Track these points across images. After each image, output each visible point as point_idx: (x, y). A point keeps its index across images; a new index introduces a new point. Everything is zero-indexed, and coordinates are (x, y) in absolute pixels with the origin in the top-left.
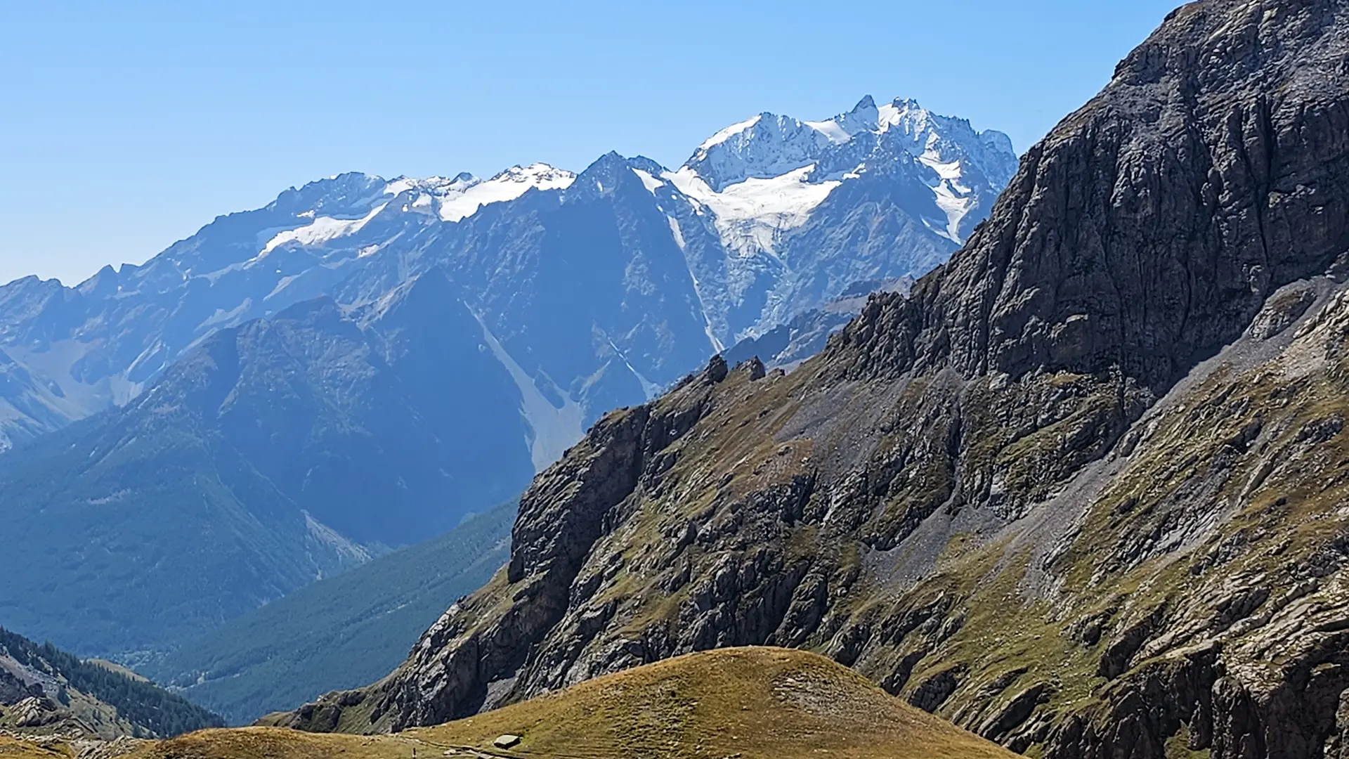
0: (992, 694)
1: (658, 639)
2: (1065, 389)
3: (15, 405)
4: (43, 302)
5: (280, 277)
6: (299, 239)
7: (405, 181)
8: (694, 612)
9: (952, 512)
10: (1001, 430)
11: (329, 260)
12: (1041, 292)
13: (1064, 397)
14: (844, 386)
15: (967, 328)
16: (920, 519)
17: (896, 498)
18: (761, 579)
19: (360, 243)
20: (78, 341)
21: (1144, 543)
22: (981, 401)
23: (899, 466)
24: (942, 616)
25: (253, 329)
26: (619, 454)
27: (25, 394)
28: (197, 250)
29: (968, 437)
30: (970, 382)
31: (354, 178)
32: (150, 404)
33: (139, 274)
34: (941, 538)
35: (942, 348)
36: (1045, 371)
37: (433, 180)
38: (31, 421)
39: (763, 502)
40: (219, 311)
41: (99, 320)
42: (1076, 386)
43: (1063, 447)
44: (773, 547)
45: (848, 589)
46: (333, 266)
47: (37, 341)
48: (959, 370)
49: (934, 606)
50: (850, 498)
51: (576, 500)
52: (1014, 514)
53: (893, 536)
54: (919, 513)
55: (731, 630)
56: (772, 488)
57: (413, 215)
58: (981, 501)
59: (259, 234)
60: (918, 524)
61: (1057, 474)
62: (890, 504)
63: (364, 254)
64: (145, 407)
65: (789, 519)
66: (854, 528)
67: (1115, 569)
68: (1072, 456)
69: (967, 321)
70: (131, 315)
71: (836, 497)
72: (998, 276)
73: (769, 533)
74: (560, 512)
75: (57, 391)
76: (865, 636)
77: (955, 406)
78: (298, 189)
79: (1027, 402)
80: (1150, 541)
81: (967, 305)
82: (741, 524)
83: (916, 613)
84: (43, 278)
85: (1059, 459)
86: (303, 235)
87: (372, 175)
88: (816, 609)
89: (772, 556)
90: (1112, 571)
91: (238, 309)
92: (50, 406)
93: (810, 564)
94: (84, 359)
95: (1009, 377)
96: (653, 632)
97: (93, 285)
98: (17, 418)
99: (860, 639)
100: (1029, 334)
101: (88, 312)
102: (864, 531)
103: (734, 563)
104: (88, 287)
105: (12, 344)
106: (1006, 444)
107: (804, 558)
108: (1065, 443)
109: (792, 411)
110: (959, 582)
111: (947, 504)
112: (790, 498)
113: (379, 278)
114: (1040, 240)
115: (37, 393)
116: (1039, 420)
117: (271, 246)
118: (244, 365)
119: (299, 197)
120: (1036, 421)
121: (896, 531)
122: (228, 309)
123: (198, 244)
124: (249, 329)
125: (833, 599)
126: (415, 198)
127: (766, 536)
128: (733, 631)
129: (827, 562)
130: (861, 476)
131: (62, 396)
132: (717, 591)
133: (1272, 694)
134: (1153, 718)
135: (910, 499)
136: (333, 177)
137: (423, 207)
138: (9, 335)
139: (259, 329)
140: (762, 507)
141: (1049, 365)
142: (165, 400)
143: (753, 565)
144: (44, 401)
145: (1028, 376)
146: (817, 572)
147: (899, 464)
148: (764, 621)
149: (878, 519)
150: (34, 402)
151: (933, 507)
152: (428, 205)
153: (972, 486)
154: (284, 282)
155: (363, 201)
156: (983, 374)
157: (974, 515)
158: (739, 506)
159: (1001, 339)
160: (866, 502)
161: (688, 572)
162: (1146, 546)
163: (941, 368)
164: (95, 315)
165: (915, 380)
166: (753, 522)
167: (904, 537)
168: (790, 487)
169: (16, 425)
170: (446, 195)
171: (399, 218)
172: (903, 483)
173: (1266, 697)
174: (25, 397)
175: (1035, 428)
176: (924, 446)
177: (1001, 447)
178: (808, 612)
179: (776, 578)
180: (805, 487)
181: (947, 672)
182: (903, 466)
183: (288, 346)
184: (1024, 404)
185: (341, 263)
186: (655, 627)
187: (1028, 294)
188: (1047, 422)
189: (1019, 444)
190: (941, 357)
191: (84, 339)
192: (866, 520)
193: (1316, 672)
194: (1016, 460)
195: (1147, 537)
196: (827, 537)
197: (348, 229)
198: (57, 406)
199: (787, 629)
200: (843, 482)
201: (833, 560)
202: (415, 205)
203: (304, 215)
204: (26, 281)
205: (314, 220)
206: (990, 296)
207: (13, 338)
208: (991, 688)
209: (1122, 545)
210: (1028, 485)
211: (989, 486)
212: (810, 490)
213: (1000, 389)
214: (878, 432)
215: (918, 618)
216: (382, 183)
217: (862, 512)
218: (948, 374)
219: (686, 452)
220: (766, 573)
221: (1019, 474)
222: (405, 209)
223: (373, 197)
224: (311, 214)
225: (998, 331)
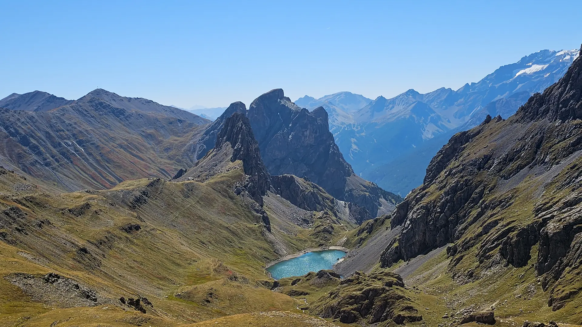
0: (502, 228)
1: (431, 205)
2: (576, 126)
3: (436, 126)
4: (446, 95)
5: (518, 84)
6: (526, 72)
7: (563, 51)
8: (443, 197)
9: (531, 167)
10: (555, 140)
11: (534, 79)
12: (575, 92)
13: (575, 128)
14: (516, 125)
15: (553, 105)
16: (520, 170)
17: (515, 163)
18: (464, 188)
19: (545, 72)
20: (456, 106)
21: (572, 180)
22: (551, 130)
23: (519, 152)
24: (508, 202)
25: (501, 102)
26: (455, 147)
27: (439, 122)
28: (494, 77)
29: (544, 142)
30: (551, 123)
31: (546, 51)
32: (468, 125)
33: (477, 85)
34: (524, 176)
35: (547, 111)
36: (572, 119)
37: (573, 50)
38: (440, 130)
39: (472, 163)
40: (499, 96)
41: (462, 100)
42: (580, 124)
43: (569, 146)
44: (471, 177)
45: (490, 192)
46: (535, 80)
47: (444, 107)
48: (549, 120)
49: (506, 198)
50: (500, 163)
51: (440, 161)
52: (549, 169)
53: (510, 175)
54: (521, 167)
55: (452, 203)
56: (476, 159)
57: (563, 63)
58: (541, 164)
59: (513, 71)
60: (519, 171)
61: (564, 155)
62: (513, 165)
63: (546, 76)
64: (467, 126)
65: (479, 169)
66: (499, 172)
67: (560, 188)
68: (571, 149)
69: (554, 103)
70: (472, 98)
71: (496, 162)
72: (565, 87)
73: (471, 173)
74: (435, 164)
75: (449, 121)
76: (488, 207)
77: (543, 132)
78: (527, 56)
79: (564, 130)
80: (574, 179)
81: (555, 97)
82: (464, 170)
83: (501, 200)
84: (446, 88)
85: (566, 150)
86: (528, 71)
87: (551, 50)
88: (479, 198)
89: (469, 181)
90: (559, 189)
91: (505, 95)
92: (446, 126)
93: (481, 183)
94: (457, 112)
95: (562, 122)
96: (430, 203)
97: (462, 89)
98: (436, 129)
99: (487, 208)
100: (570, 106)
101: (459, 97)
102: (502, 173)
103: (458, 182)
104: (461, 90)
105: (437, 108)
106: (555, 145)
107: (479, 181)
108: (570, 144)
109: (498, 134)
110: (518, 191)
111: (530, 165)
112: (481, 162)
113: (547, 84)
114: (578, 74)
115: (443, 122)
116: (566, 136)
117: (517, 75)
118: (497, 113)
119: (528, 59)
120: (565, 136)
121: (511, 173)
122: (502, 95)
123: (494, 75)
124: (500, 101)
125: (485, 195)
126: (565, 57)
127: (470, 174)
128: (453, 204)
129: (486, 183)
130: (506, 155)
131: (450, 122)
132: (451, 191)
133: (554, 234)
134: (529, 239)
135: (519, 163)
136: (539, 52)
137: (567, 59)
138: (436, 105)
139: (503, 102)
140: (471, 165)
141: (575, 117)
142: (473, 124)
143: (463, 183)
144: (445, 124)
145: (567, 121)
146: (482, 186)
147: (519, 151)
148: (463, 201)
149: (507, 169)
150: (442, 125)
151: (526, 165)
152: (569, 59)
153: (540, 159)
154: (520, 85)
155: (549, 59)
156: (555, 121)
157: (537, 168)
158: (465, 164)
159: (562, 108)
160: (505, 164)
161: (445, 185)
162: (572, 181)
163: (544, 119)
164: (461, 98)
165: (535, 123)
166: (467, 169)
167: (514, 175)
168: (482, 158)
169: (436, 132)
170: (576, 55)
171: (558, 64)
172: (519, 158)
173: (551, 235)
174: (439, 123)
175: (565, 139)
176: (529, 145)
177: (553, 146)
178: (476, 199)
179: (469, 187)
180: (487, 158)
181: (497, 220)
182: (521, 152)
183: (513, 107)
184: (563, 131)
185: (538, 79)
186: (431, 201)
187: (572, 93)
188: (569, 137)
189: (558, 145)
190: (545, 115)
191: (458, 106)
192: (503, 170)
193: (575, 227)
194: (555, 150)
195: (574, 178)
196: (489, 175)
197: (543, 68)
198: (448, 125)
199: (468, 204)
200: (500, 157)
201: (488, 182)
202: (564, 59)
203: (529, 64)
204: (441, 89)
205: (531, 66)
206: (561, 94)
207: (437, 106)
208: (502, 226)
209: (565, 180)
210: (555, 159)
211: (545, 159)
212: (489, 159)
213: (558, 126)
214: (517, 140)
215: (501, 202)
216: (555, 52)
217: (502, 167)
218: (545, 121)
219: (467, 147)
220: (466, 185)
221: (554, 155)
222: (561, 61)
223: (552, 57)
224: (531, 64)
225: (561, 106)
